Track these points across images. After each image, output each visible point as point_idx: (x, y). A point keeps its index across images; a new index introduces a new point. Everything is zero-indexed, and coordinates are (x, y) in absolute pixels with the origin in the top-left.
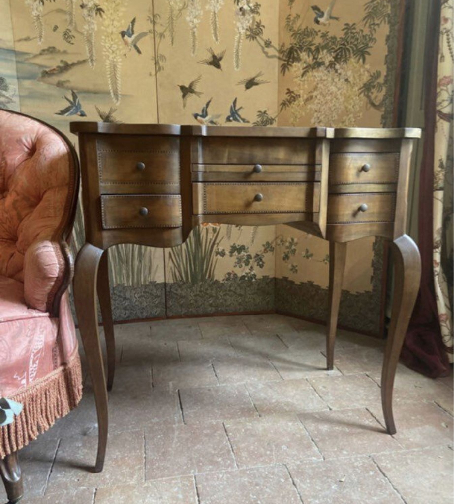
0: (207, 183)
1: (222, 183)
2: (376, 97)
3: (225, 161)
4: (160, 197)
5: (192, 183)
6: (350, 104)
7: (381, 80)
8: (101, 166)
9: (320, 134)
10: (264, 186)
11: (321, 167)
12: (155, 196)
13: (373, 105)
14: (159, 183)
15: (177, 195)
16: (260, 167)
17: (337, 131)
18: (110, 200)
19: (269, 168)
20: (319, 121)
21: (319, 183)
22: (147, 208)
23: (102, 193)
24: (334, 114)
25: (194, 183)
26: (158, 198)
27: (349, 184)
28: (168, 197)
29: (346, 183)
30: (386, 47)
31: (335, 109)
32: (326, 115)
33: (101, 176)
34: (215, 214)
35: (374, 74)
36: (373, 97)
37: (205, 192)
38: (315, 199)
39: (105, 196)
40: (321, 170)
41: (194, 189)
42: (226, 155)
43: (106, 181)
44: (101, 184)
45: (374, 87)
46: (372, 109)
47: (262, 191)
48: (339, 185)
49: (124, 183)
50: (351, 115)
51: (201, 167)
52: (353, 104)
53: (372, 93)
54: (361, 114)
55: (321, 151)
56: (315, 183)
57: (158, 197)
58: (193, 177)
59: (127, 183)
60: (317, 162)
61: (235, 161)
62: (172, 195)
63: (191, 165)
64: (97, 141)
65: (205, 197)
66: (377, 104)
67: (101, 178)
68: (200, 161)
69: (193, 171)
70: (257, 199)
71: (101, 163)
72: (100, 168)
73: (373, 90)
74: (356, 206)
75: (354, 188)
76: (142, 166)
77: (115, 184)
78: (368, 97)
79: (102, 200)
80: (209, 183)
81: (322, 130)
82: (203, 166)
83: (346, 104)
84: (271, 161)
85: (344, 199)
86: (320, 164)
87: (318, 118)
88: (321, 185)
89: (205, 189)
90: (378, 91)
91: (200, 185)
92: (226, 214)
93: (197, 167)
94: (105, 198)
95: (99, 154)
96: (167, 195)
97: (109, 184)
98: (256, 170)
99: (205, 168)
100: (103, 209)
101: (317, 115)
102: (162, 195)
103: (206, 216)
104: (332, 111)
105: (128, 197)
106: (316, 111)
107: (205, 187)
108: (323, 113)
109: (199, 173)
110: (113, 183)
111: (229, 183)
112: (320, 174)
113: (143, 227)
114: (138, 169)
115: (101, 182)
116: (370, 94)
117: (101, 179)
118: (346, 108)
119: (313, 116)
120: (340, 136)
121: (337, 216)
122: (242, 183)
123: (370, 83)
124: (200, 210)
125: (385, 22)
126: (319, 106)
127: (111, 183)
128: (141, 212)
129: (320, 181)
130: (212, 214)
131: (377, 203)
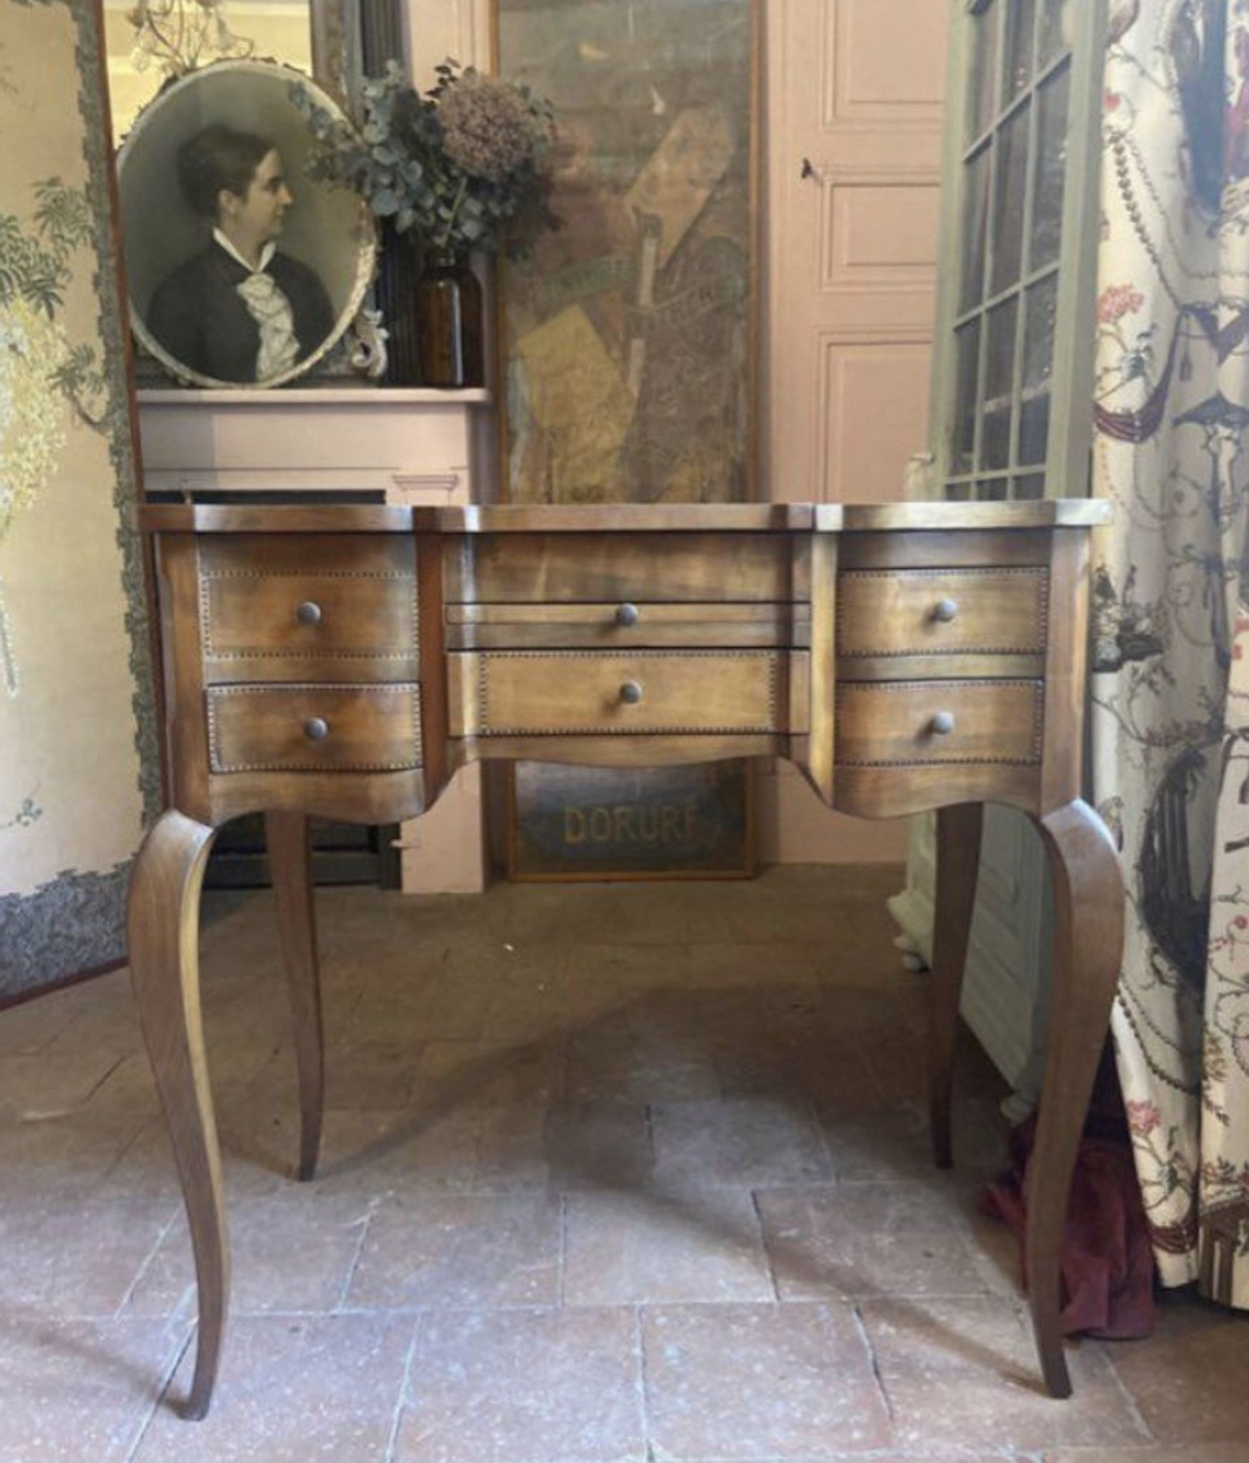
0: (488, 654)
1: (530, 653)
2: (91, 404)
3: (538, 594)
4: (361, 690)
5: (446, 653)
6: (31, 408)
7: (97, 367)
8: (208, 614)
9: (797, 521)
10: (649, 660)
11: (810, 610)
12: (347, 690)
13: (87, 419)
14: (359, 656)
15: (407, 686)
16: (633, 609)
17: (849, 511)
18: (232, 698)
19: (659, 612)
21: (806, 653)
22: (325, 720)
23: (211, 680)
25: (451, 655)
26: (354, 694)
27: (895, 655)
28: (382, 689)
29: (885, 651)
30: (96, 298)
33: (207, 639)
34: (513, 735)
35: (79, 349)
36: (84, 401)
37: (483, 676)
38: (796, 697)
39: (217, 689)
40: (810, 618)
41: (451, 669)
42: (542, 578)
43: (221, 650)
44: (206, 659)
45: (83, 379)
46: (87, 428)
47: (643, 673)
48: (868, 656)
49: (271, 655)
51: (470, 612)
53: (81, 392)
54: (63, 436)
55: (808, 564)
56: (794, 654)
57: (354, 690)
58: (448, 636)
59: (277, 655)
60: (798, 596)
61: (566, 593)
62: (393, 687)
63: (444, 607)
64: (197, 553)
65: (483, 690)
66: (96, 418)
67: (209, 643)
68: (469, 594)
69: (449, 623)
70: (626, 695)
71: (207, 607)
72: (206, 618)
73: (83, 387)
74: (919, 718)
75: (915, 666)
76: (312, 611)
77: (246, 659)
78: (74, 400)
79: (210, 700)
80: (495, 653)
81: (805, 510)
82: (478, 607)
83: (20, 406)
84: (667, 593)
85: (883, 697)
86: (807, 602)
88: (810, 657)
89: (483, 669)
90: (94, 389)
91: (468, 659)
92: (541, 735)
93: (461, 613)
94: (218, 693)
95: (204, 582)
96: (379, 687)
97: (231, 658)
98: (621, 621)
99: (485, 613)
100: (211, 721)
102: (365, 687)
103: (485, 740)
105: (280, 690)
107: (482, 663)
109: (465, 627)
110: (242, 655)
111: (551, 653)
112: (809, 629)
113: (318, 767)
114: (303, 617)
115: (208, 654)
116: (76, 393)
117: (207, 646)
120: (859, 525)
121: (865, 743)
122: (586, 653)
123: (73, 370)
124: (469, 726)
125: (85, 244)
127: (235, 656)
128: (308, 730)
129: (807, 648)
130: (507, 736)
131: (988, 710)
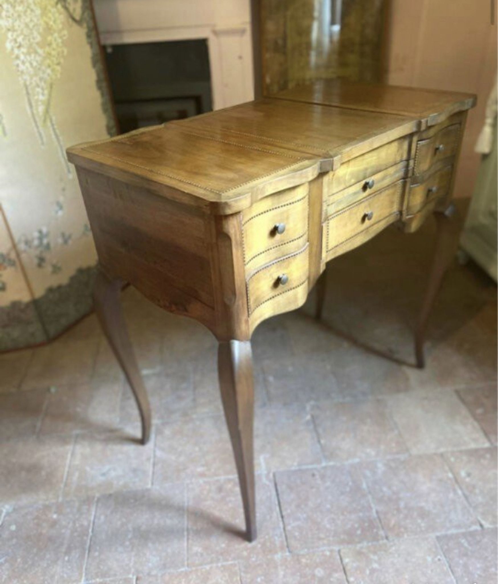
0: (330, 218)
4: (297, 254)
5: (322, 224)
6: (50, 18)
13: (74, 20)
14: (295, 239)
20: (17, 45)
24: (35, 34)
26: (295, 257)
31: (34, 26)
32: (25, 36)
36: (71, 9)
37: (328, 229)
46: (74, 25)
50: (56, 35)
52: (53, 19)
53: (69, 4)
54: (66, 32)
56: (408, 180)
57: (294, 255)
58: (323, 217)
60: (411, 157)
63: (322, 204)
64: (241, 216)
65: (328, 235)
66: (78, 18)
69: (323, 211)
78: (67, 9)
83: (45, 18)
87: (15, 41)
89: (328, 226)
90: (75, 1)
92: (341, 244)
101: (12, 36)
104: (31, 30)
106: (9, 30)
107: (328, 223)
108: (19, 32)
111: (347, 209)
116: (67, 5)
118: (47, 24)
119: (7, 38)
126: (10, 20)
